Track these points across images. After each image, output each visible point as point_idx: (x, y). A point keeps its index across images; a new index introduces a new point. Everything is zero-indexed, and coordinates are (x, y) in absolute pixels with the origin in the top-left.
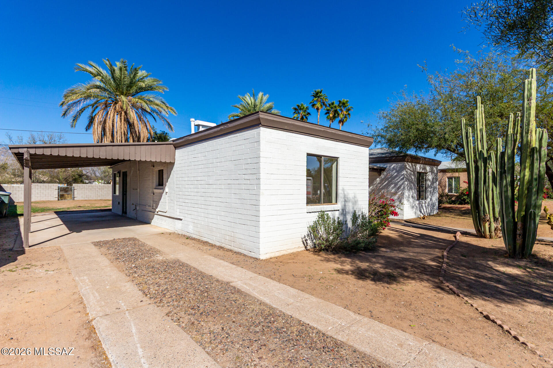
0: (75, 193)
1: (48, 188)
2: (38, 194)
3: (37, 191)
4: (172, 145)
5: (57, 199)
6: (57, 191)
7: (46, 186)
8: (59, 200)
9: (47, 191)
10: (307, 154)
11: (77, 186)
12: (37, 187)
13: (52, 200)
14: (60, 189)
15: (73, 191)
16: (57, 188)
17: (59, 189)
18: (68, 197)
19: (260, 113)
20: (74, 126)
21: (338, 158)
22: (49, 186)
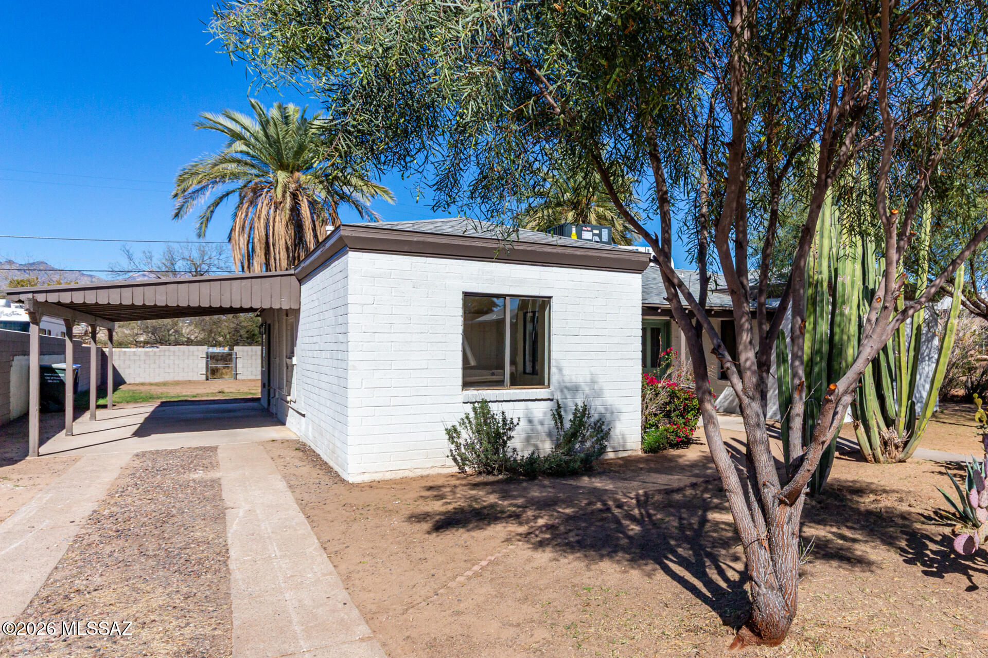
0: (239, 365)
1: (188, 356)
2: (169, 367)
3: (167, 361)
4: (294, 277)
5: (204, 377)
6: (204, 361)
7: (184, 352)
8: (207, 379)
9: (186, 361)
10: (463, 292)
11: (243, 351)
12: (167, 353)
13: (195, 378)
14: (211, 357)
15: (234, 360)
16: (205, 356)
17: (207, 358)
18: (226, 374)
19: (342, 228)
20: (202, 234)
21: (550, 297)
22: (189, 351)
